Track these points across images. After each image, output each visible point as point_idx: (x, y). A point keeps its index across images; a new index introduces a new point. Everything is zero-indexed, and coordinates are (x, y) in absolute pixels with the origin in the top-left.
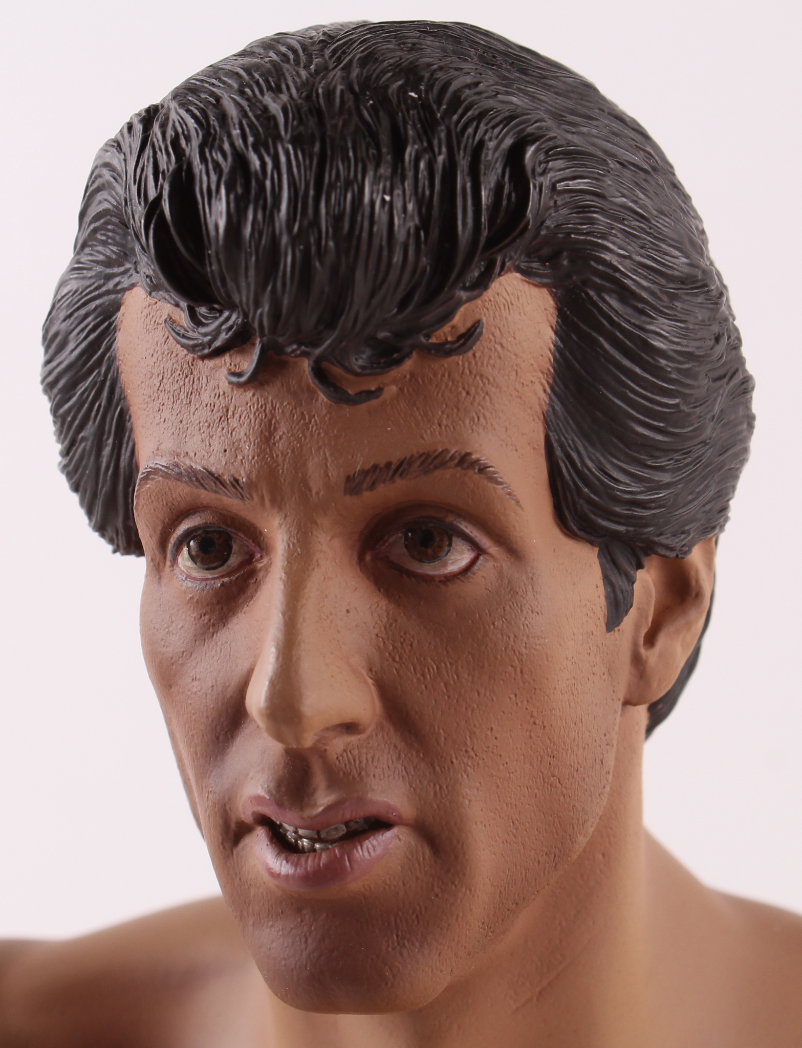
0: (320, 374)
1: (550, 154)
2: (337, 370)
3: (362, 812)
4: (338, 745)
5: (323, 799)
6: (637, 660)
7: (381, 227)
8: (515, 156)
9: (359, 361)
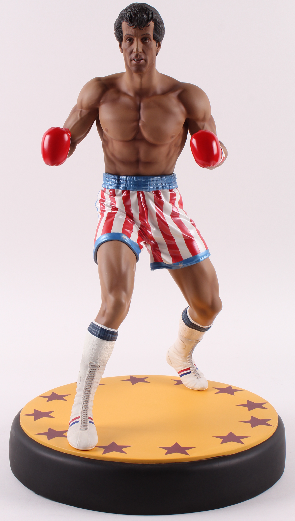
0: (139, 28)
1: (154, 13)
2: (140, 28)
3: (140, 58)
4: (140, 54)
5: (139, 57)
6: (157, 50)
7: (145, 18)
8: (152, 13)
9: (142, 27)
